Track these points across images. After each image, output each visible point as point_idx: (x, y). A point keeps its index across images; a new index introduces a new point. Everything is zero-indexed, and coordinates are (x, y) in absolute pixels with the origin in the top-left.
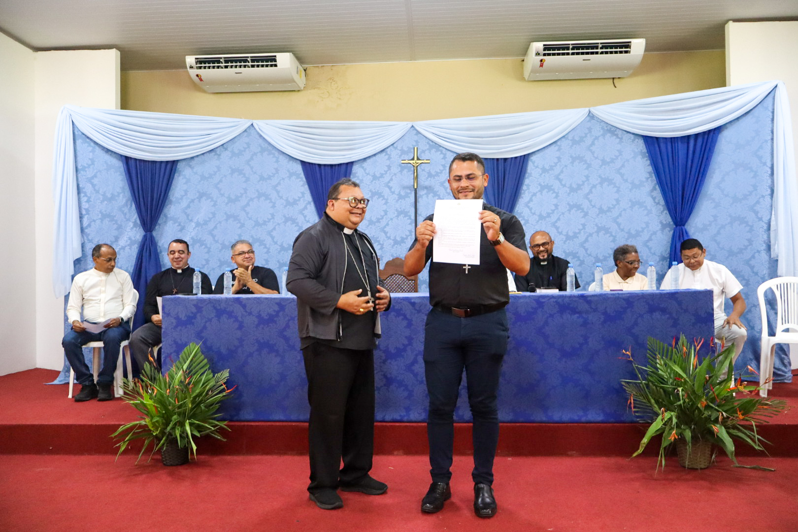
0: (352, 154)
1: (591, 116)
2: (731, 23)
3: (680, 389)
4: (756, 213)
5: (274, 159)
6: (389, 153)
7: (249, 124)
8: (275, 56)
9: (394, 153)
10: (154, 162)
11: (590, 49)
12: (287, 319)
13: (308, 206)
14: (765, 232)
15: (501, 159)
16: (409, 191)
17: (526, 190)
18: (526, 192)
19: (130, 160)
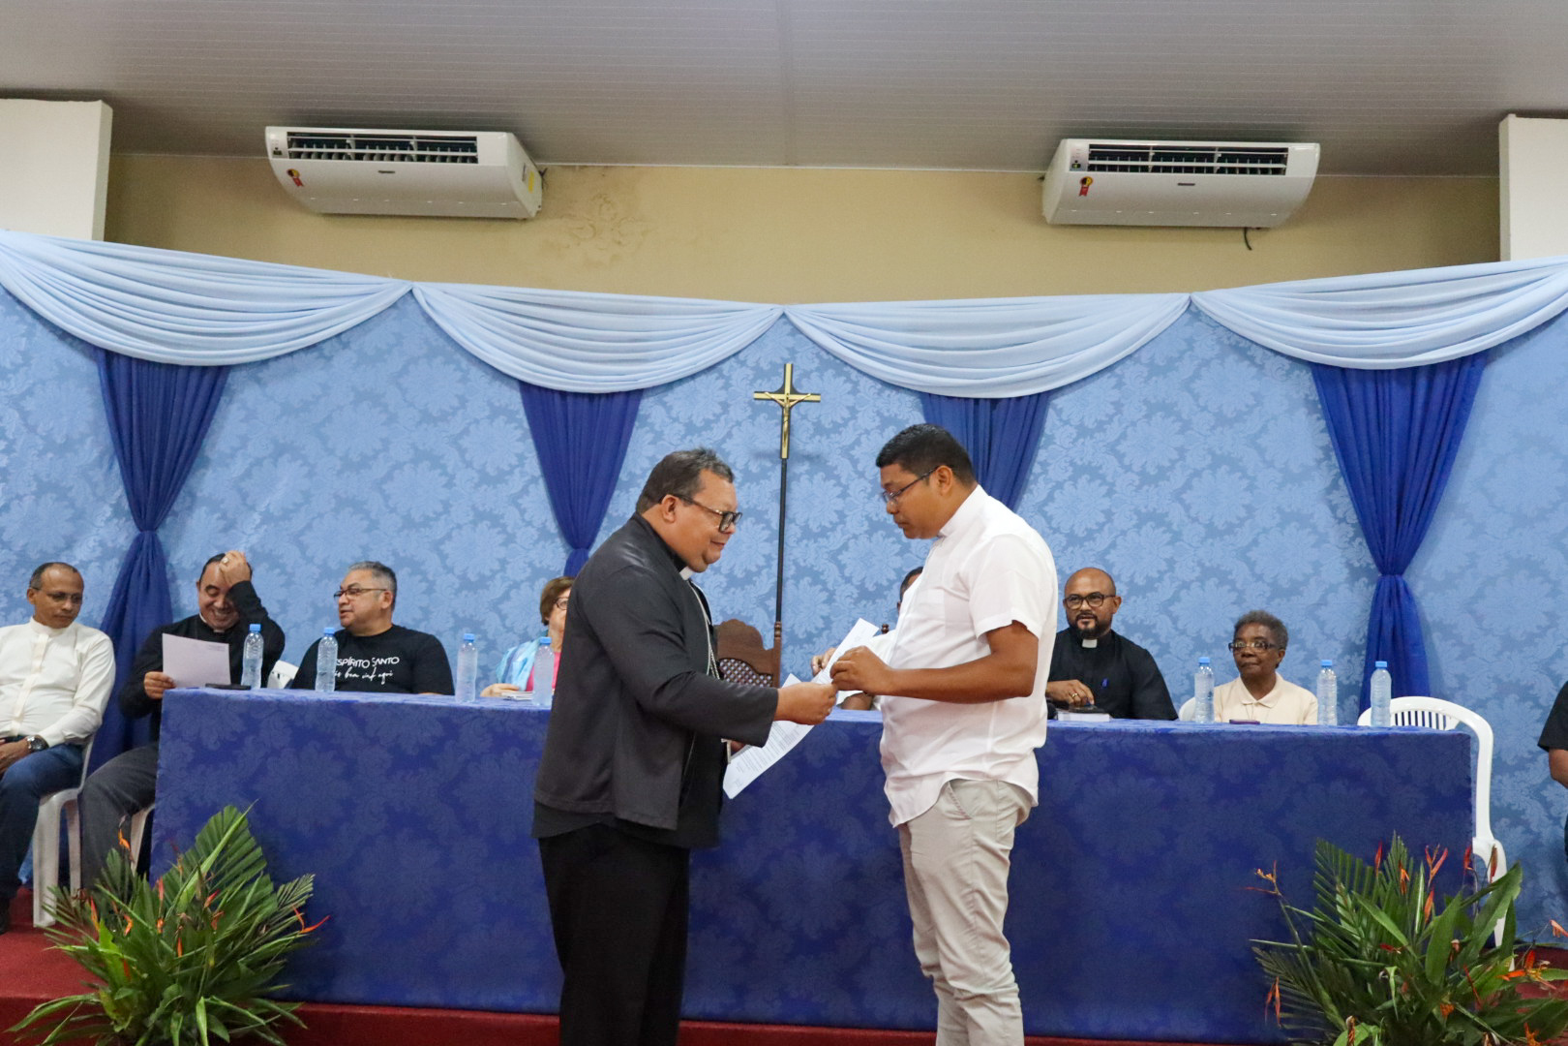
0: (642, 372)
1: (1193, 311)
2: (1512, 119)
3: (1391, 970)
5: (458, 375)
6: (725, 373)
7: (404, 290)
8: (475, 139)
9: (738, 375)
10: (172, 368)
11: (1196, 161)
12: (463, 758)
15: (986, 399)
16: (768, 464)
17: (1040, 474)
18: (1041, 479)
19: (115, 361)
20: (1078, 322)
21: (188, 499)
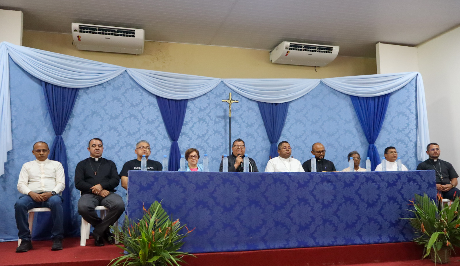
0: (188, 94)
1: (322, 83)
2: (380, 43)
4: (409, 138)
5: (140, 94)
6: (208, 95)
7: (124, 70)
8: (134, 31)
9: (212, 96)
10: (64, 88)
11: (312, 49)
12: (215, 185)
13: (161, 125)
14: (414, 147)
15: (274, 103)
16: (221, 119)
17: (288, 122)
18: (288, 123)
19: (48, 85)
20: (294, 85)
21: (69, 126)
